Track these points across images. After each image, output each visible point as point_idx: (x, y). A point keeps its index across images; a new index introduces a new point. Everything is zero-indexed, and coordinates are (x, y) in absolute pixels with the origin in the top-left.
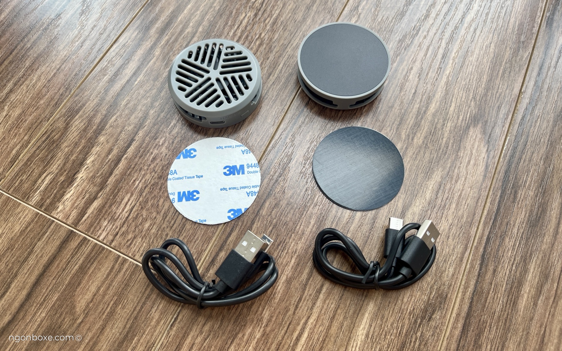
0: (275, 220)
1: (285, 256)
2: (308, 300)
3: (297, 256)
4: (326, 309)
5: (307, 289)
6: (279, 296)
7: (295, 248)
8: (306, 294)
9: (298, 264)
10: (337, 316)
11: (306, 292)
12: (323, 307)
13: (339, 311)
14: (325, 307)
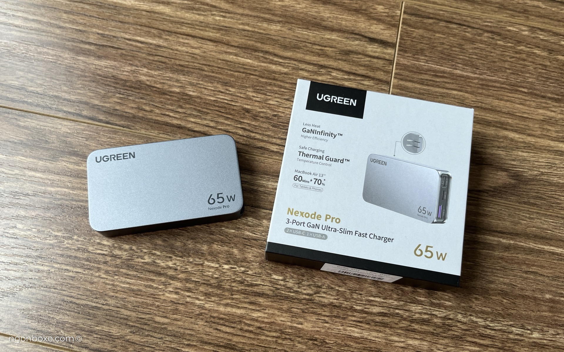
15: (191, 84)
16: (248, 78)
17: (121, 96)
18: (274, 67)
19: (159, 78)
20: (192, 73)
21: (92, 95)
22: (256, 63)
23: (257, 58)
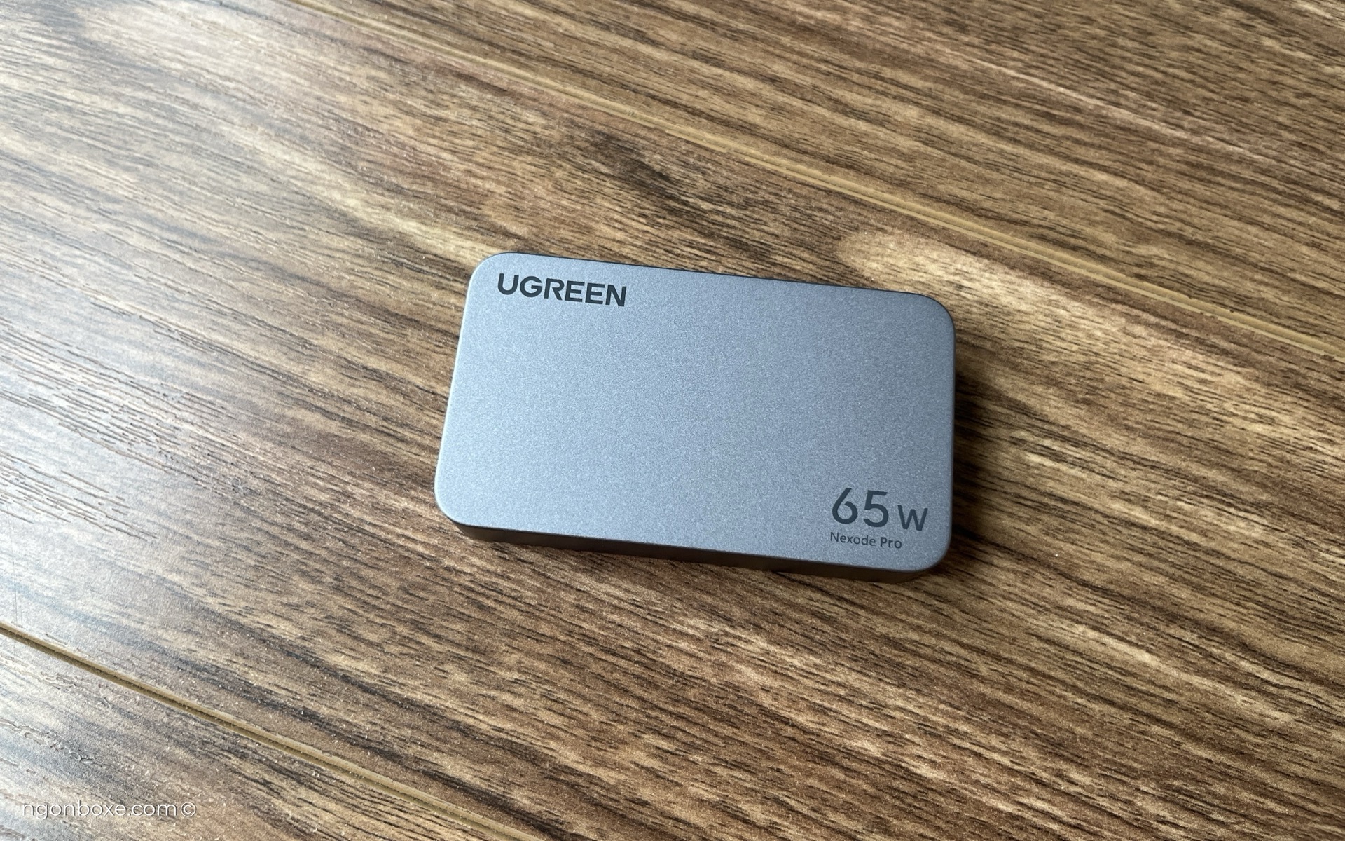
15: (926, 729)
16: (1143, 733)
17: (664, 744)
18: (1239, 699)
19: (810, 683)
20: (933, 680)
21: (557, 720)
22: (1172, 672)
23: (1176, 651)
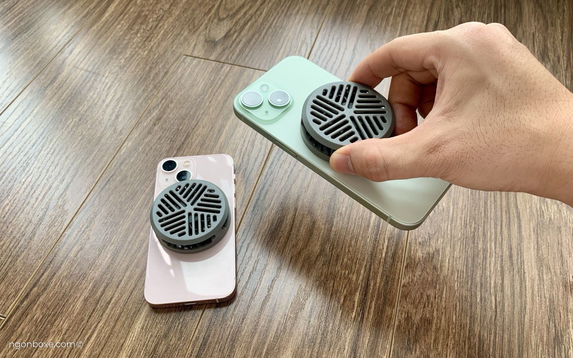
0: (80, 259)
1: (85, 283)
2: (99, 311)
3: (94, 281)
4: (113, 314)
5: (100, 303)
6: (77, 311)
7: (93, 276)
8: (98, 307)
9: (94, 287)
10: (121, 317)
11: (99, 305)
12: (110, 313)
13: (123, 314)
14: (112, 313)
